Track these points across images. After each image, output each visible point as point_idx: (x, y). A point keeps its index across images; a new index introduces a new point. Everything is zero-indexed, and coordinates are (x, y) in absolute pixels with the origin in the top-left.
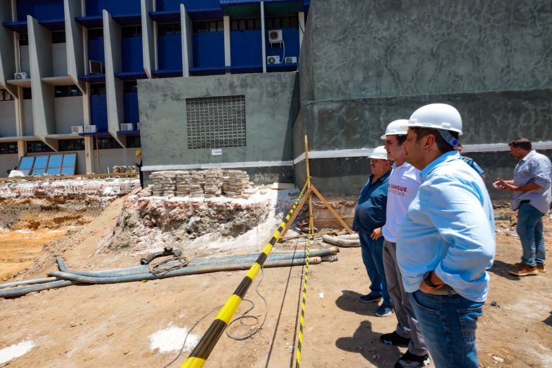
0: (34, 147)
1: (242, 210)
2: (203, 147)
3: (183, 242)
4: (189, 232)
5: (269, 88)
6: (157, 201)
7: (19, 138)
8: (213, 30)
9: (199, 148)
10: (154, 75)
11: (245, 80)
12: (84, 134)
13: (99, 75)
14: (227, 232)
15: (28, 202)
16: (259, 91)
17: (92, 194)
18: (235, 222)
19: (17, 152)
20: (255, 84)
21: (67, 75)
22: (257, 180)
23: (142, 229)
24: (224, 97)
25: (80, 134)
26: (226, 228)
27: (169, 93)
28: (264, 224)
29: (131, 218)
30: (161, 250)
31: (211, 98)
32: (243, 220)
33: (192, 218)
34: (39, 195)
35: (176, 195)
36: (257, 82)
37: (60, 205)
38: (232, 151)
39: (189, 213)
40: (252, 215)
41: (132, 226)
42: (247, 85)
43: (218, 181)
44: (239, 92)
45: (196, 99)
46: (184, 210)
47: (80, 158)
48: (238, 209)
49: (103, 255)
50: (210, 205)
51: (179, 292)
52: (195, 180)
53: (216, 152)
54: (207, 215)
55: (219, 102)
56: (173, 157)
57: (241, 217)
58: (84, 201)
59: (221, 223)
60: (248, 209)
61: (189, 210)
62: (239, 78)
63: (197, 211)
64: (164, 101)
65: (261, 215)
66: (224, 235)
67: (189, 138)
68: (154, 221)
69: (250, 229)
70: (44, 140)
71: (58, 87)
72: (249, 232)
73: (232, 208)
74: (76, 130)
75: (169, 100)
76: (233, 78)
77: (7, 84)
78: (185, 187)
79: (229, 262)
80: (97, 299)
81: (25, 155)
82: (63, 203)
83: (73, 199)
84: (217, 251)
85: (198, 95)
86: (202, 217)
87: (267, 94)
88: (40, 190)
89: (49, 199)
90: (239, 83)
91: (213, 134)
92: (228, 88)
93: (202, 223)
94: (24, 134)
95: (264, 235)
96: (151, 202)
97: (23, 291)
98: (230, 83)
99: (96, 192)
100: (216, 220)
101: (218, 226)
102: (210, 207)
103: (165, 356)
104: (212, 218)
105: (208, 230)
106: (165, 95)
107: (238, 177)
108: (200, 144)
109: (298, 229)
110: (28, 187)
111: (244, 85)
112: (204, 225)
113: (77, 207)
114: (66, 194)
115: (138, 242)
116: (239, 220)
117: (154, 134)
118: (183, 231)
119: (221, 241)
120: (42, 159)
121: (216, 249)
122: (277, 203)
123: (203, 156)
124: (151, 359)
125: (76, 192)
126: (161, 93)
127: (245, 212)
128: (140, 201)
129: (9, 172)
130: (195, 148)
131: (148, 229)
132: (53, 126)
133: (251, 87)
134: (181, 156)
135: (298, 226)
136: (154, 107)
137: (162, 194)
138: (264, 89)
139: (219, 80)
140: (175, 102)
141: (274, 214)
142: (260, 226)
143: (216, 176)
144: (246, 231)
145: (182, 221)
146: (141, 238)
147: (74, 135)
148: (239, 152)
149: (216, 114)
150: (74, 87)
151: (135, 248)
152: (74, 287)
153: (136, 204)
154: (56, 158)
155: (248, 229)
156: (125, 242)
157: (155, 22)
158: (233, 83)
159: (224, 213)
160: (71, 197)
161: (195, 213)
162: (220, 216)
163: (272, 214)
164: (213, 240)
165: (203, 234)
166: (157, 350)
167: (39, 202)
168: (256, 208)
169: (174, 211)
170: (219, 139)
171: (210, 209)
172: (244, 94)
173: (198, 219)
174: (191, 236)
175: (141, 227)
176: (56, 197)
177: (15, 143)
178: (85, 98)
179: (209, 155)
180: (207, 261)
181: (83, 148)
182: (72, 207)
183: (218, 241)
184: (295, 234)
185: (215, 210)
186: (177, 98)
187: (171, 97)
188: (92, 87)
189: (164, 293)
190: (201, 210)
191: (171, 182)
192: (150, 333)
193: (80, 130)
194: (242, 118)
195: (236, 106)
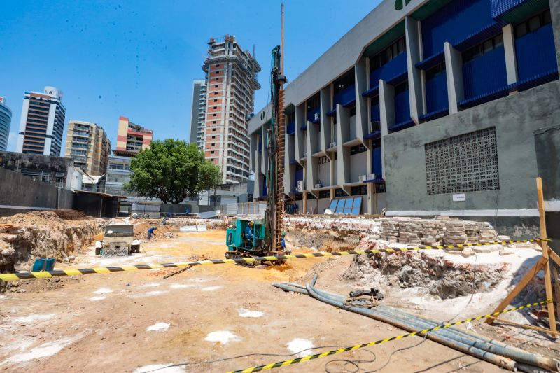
0: (339, 193)
1: (454, 270)
2: (443, 192)
3: (394, 288)
4: (402, 281)
5: (535, 108)
6: (381, 245)
7: (331, 187)
8: (489, 49)
9: (438, 193)
10: (422, 120)
11: (495, 107)
12: (366, 182)
13: (377, 132)
14: (435, 290)
15: (328, 232)
16: (517, 117)
17: (364, 231)
18: (444, 281)
19: (329, 197)
20: (511, 108)
21: (356, 138)
22: (518, 234)
23: (367, 268)
24: (467, 135)
25: (364, 182)
26: (435, 286)
27: (409, 142)
28: (486, 295)
29: (361, 257)
30: (368, 289)
31: (451, 139)
32: (454, 282)
33: (405, 266)
34: (334, 228)
35: (398, 241)
36: (513, 106)
37: (344, 238)
38: (479, 196)
39: (404, 261)
40: (468, 278)
41: (361, 263)
42: (498, 113)
43: (436, 232)
44: (486, 124)
45: (435, 143)
46: (399, 257)
47: (365, 201)
48: (449, 267)
49: (338, 281)
50: (424, 257)
51: (344, 324)
52: (413, 229)
53: (458, 197)
54: (419, 267)
55: (462, 141)
56: (413, 202)
57: (452, 278)
58: (358, 237)
59: (432, 279)
60: (462, 269)
61: (403, 259)
62: (486, 108)
63: (410, 260)
64: (405, 150)
65: (482, 281)
66: (432, 293)
67: (428, 184)
68: (377, 263)
69: (463, 295)
70: (342, 188)
71: (353, 148)
72: (460, 298)
73: (442, 264)
74: (362, 178)
75: (409, 149)
76: (477, 110)
77: (326, 152)
78: (405, 235)
79: (404, 319)
80: (305, 307)
81: (334, 199)
82: (346, 236)
83: (352, 233)
84: (414, 307)
85: (437, 138)
86: (414, 267)
87: (531, 116)
88: (334, 225)
89: (338, 231)
90: (487, 113)
91: (455, 177)
92: (471, 122)
93: (413, 274)
94: (334, 185)
95: (477, 307)
96: (377, 245)
97: (289, 289)
98: (474, 117)
99: (366, 230)
100: (428, 275)
101: (428, 282)
102: (423, 258)
103: (287, 351)
104: (424, 271)
105: (418, 283)
106: (406, 145)
107: (456, 229)
108: (440, 190)
109: (532, 315)
110: (329, 221)
111: (493, 114)
112: (415, 277)
113: (354, 241)
114: (348, 229)
115: (362, 278)
116: (451, 279)
117: (396, 181)
118: (396, 278)
119: (426, 299)
120: (342, 201)
121: (413, 304)
122: (519, 270)
123: (443, 202)
124: (281, 348)
125: (354, 229)
126: (402, 144)
127: (458, 272)
128: (369, 243)
129: (325, 210)
130: (434, 193)
131: (372, 269)
132: (349, 178)
133: (505, 114)
134: (420, 202)
135: (535, 312)
136: (397, 157)
137: (387, 239)
138: (527, 111)
139: (459, 117)
140: (414, 149)
141: (507, 285)
142: (477, 295)
143: (434, 226)
144: (457, 296)
145: (397, 268)
146: (365, 275)
147: (360, 183)
148: (488, 197)
149: (458, 154)
150: (362, 145)
151: (358, 283)
152: (307, 296)
153: (366, 245)
154: (350, 200)
155: (460, 294)
156: (353, 275)
157: (422, 71)
158: (478, 115)
159: (436, 268)
160: (351, 232)
161: (408, 263)
162: (431, 270)
163: (504, 284)
164: (420, 295)
165: (413, 286)
166: (288, 346)
167: (333, 233)
168: (475, 271)
169: (391, 256)
170: (462, 182)
171: (423, 261)
172: (493, 125)
173: (410, 269)
174: (402, 285)
175: (367, 266)
176: (342, 231)
177: (329, 191)
178: (369, 152)
179: (450, 201)
180: (389, 311)
181: (366, 193)
182: (351, 240)
183: (423, 298)
184: (524, 321)
185: (426, 263)
186: (416, 145)
187: (411, 146)
188: (373, 142)
189: (336, 320)
190: (414, 261)
191: (394, 228)
192: (297, 337)
193: (364, 179)
194: (491, 154)
195: (483, 141)
